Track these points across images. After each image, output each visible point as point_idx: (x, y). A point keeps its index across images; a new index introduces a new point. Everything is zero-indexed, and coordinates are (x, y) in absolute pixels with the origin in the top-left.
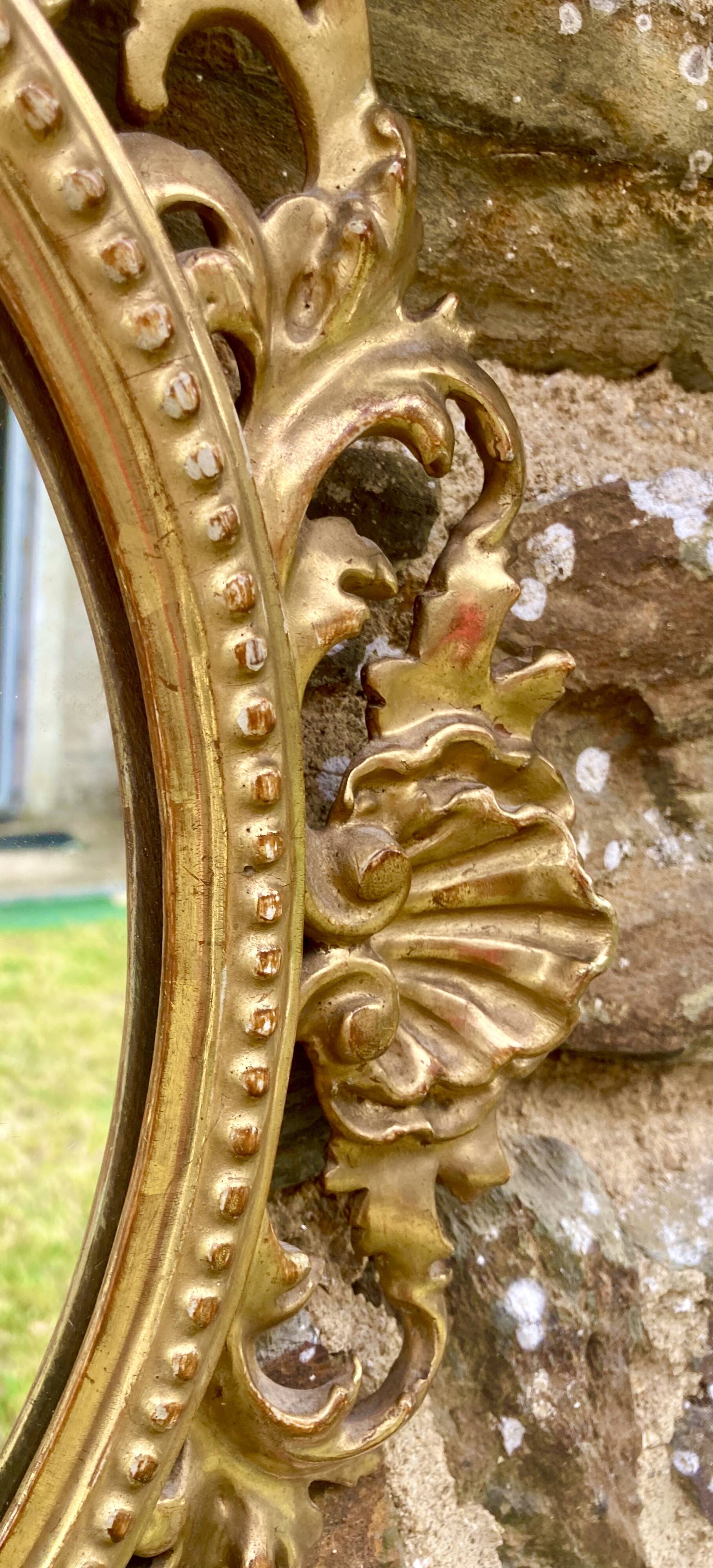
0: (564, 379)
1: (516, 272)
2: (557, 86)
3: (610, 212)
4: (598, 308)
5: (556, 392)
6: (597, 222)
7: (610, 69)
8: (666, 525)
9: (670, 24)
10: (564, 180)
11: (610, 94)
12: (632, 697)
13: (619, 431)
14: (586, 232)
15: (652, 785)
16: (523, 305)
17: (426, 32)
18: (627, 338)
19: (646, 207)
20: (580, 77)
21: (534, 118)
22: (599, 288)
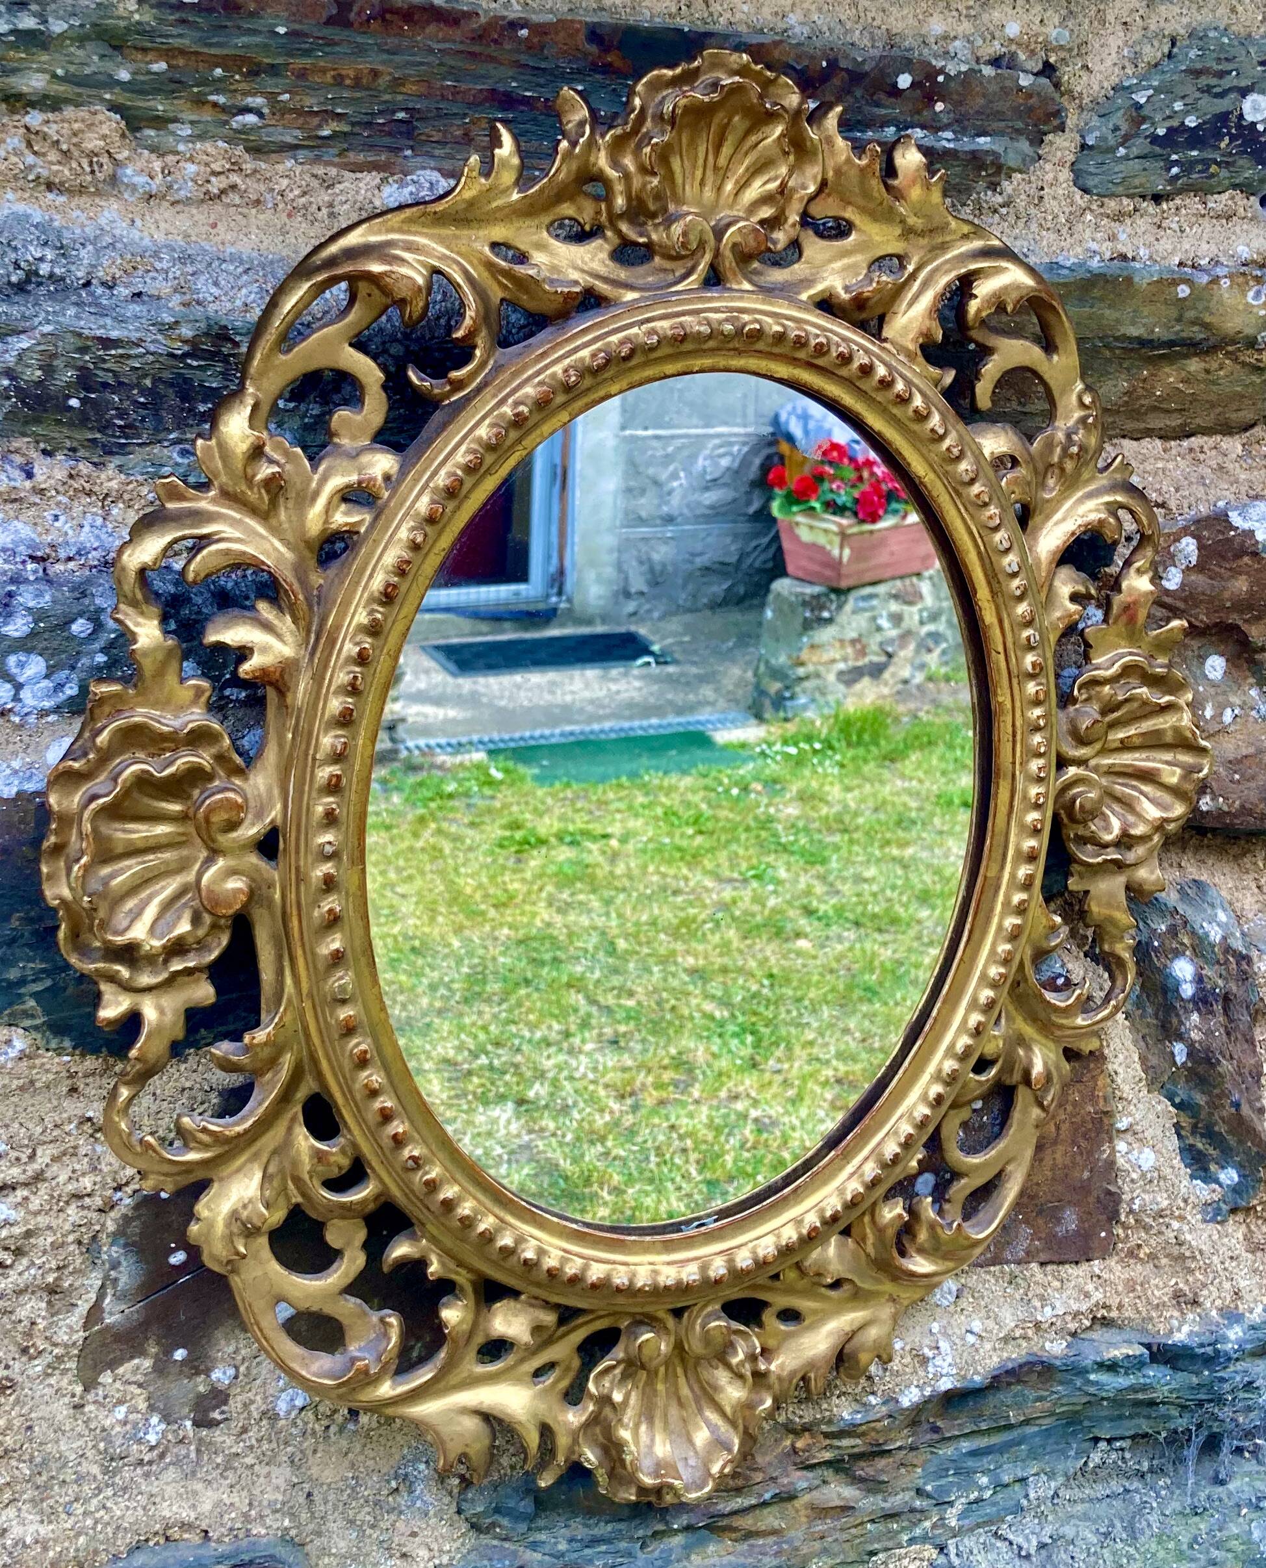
0: (1195, 441)
1: (1161, 399)
2: (1179, 320)
3: (1215, 365)
4: (1213, 406)
5: (1191, 450)
6: (1207, 371)
7: (1207, 309)
8: (1251, 533)
9: (1241, 280)
10: (1186, 356)
11: (1208, 319)
12: (1235, 628)
13: (1230, 466)
14: (1203, 375)
15: (1254, 675)
16: (1167, 411)
17: (1107, 312)
18: (1234, 416)
19: (1236, 360)
20: (1190, 314)
21: (1166, 336)
22: (1213, 397)
